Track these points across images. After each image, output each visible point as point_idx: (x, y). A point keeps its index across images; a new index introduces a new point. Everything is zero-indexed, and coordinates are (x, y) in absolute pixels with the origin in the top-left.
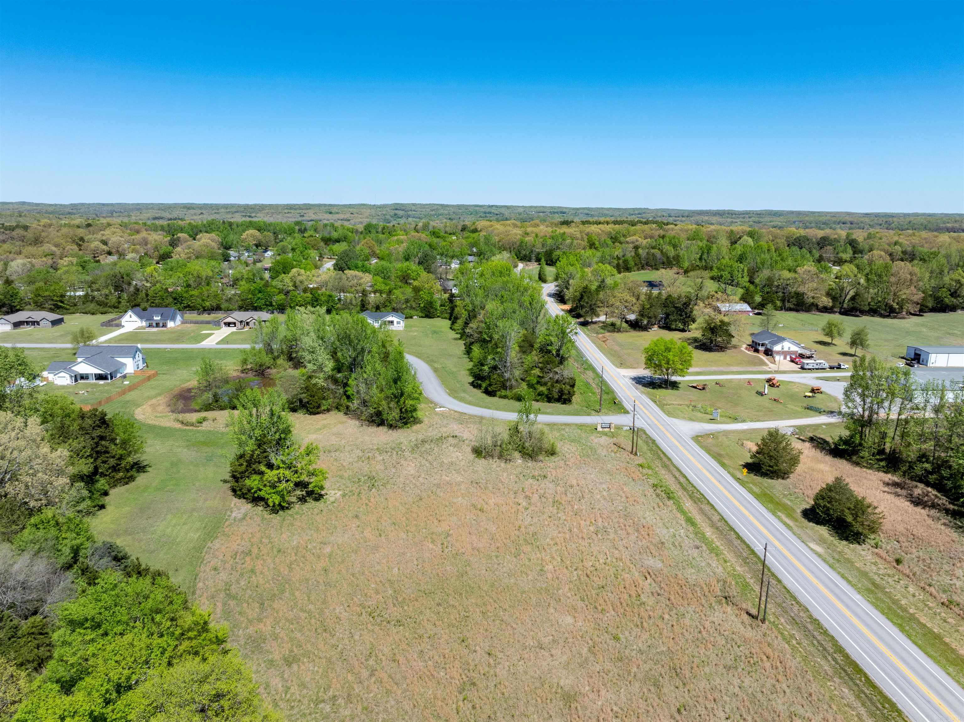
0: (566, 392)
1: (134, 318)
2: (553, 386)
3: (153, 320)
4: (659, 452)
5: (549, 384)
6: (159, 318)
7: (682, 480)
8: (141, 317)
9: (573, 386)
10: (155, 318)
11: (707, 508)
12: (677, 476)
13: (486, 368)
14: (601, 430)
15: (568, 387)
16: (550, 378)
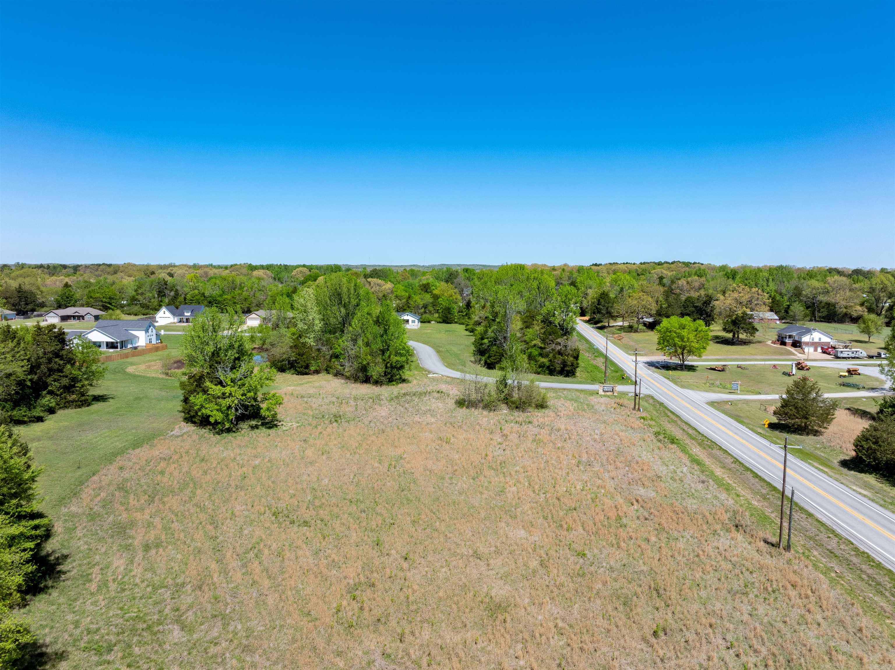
0: (569, 363)
1: (168, 314)
2: (555, 357)
3: (183, 315)
4: (667, 411)
5: (551, 355)
6: (189, 314)
7: (690, 431)
8: (174, 314)
9: (576, 358)
10: (186, 314)
11: (719, 453)
12: (686, 429)
13: (486, 341)
14: (603, 393)
15: (572, 359)
16: (552, 349)
